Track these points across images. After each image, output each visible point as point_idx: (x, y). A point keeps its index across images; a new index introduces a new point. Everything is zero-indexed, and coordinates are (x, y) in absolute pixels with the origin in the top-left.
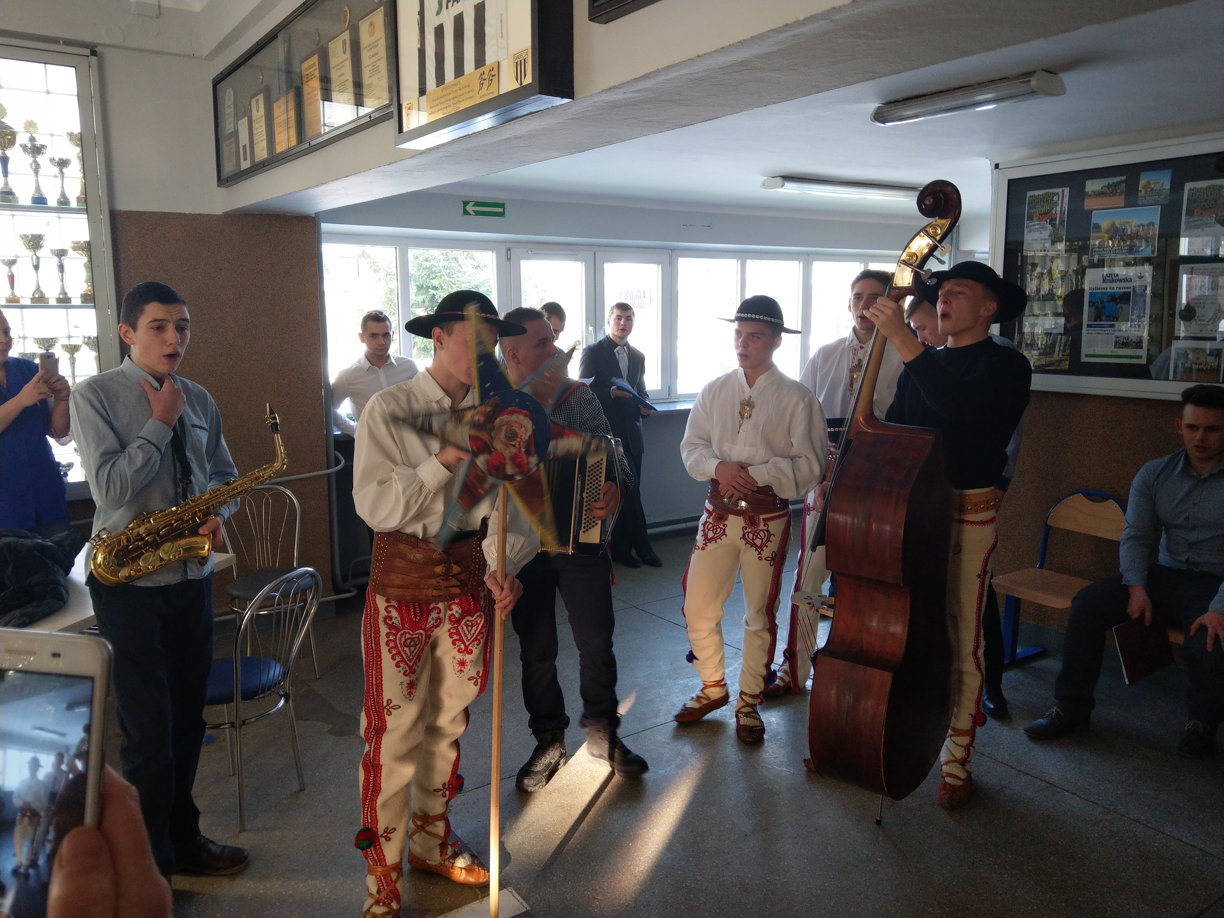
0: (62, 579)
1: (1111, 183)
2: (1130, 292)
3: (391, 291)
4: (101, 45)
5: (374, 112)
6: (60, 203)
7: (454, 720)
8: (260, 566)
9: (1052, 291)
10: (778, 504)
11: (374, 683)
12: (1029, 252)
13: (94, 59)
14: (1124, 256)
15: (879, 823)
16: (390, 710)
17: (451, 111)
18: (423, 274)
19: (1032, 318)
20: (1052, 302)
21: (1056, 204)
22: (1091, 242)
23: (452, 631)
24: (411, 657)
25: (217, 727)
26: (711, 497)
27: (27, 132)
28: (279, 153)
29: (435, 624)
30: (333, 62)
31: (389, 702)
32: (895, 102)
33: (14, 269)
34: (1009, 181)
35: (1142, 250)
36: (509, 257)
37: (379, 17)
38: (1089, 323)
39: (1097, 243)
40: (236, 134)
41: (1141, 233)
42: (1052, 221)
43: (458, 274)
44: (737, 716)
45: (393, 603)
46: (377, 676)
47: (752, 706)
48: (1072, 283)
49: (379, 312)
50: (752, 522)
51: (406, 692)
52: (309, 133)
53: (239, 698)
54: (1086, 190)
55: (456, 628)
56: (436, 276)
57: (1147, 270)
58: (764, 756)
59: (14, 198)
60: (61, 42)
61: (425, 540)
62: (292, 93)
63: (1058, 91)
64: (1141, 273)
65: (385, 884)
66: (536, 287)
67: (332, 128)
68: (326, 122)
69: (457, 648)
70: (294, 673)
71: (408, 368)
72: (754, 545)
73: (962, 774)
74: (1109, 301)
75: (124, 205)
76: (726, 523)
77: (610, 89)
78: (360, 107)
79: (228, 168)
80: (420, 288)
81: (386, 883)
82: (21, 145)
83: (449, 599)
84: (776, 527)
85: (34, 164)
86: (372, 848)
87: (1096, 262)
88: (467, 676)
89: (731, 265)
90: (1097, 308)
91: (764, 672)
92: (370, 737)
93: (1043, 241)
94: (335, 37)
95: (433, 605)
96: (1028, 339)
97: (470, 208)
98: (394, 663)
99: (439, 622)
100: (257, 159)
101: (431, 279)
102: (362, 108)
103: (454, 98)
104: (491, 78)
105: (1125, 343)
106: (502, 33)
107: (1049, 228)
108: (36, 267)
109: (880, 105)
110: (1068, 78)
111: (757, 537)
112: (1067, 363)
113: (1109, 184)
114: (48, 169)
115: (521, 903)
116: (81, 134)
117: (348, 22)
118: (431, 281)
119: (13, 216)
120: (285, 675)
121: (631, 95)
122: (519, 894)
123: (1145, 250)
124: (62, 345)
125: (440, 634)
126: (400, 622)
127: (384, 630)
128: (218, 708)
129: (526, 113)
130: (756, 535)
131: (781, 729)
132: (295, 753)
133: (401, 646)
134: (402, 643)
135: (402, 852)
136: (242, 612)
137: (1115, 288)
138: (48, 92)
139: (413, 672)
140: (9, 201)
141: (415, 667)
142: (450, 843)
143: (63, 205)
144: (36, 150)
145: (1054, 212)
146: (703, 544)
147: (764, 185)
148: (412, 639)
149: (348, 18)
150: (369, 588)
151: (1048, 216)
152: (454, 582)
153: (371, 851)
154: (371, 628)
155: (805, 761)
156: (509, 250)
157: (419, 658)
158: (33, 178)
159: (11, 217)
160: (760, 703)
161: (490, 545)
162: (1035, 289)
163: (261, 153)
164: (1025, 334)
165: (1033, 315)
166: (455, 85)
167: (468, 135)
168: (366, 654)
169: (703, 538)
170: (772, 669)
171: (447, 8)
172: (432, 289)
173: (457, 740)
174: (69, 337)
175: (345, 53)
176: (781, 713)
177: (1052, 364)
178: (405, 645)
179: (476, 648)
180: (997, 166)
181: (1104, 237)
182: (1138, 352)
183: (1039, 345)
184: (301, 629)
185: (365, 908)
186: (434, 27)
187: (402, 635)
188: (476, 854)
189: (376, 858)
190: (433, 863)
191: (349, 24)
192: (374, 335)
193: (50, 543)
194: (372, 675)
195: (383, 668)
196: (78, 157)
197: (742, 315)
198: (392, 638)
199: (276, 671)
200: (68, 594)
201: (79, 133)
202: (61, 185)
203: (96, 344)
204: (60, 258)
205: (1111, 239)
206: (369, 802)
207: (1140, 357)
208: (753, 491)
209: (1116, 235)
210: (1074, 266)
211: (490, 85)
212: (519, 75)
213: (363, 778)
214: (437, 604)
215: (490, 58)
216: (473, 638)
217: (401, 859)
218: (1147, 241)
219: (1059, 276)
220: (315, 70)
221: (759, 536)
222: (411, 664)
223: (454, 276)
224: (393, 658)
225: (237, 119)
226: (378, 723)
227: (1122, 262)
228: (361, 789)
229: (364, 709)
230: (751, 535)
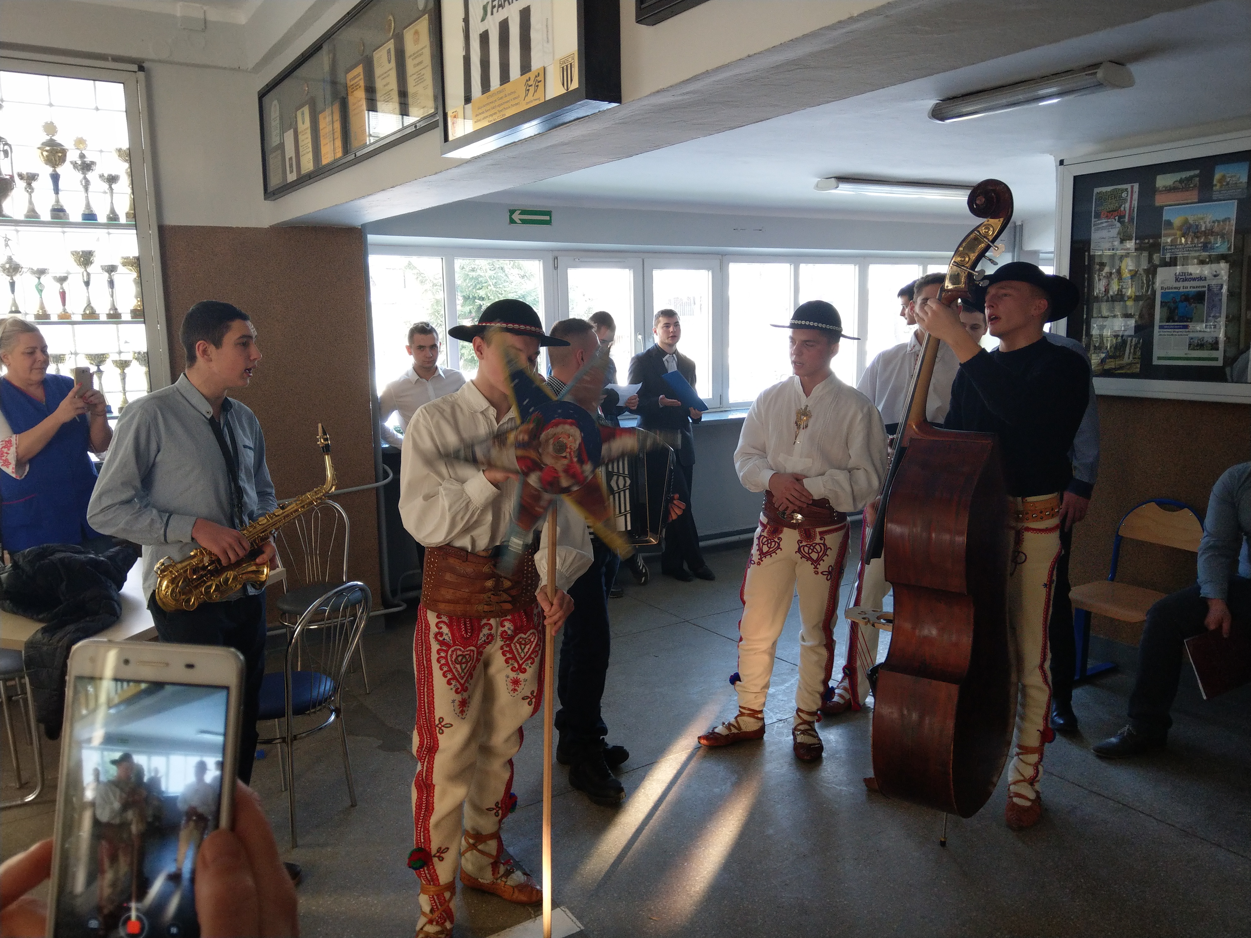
0: (114, 594)
1: (1184, 177)
2: (1204, 292)
3: (438, 302)
4: (148, 60)
5: (419, 121)
6: (109, 218)
7: (507, 740)
8: (309, 581)
9: (1121, 291)
10: (835, 517)
11: (426, 700)
12: (1096, 251)
13: (141, 75)
14: (1197, 254)
15: (943, 844)
16: (443, 728)
17: (497, 118)
18: (469, 285)
19: (1100, 319)
20: (1122, 303)
21: (1125, 200)
22: (1163, 239)
23: (505, 649)
24: (463, 674)
25: (269, 742)
26: (765, 509)
27: (78, 149)
28: (325, 165)
29: (487, 641)
30: (378, 71)
31: (441, 720)
32: (954, 98)
33: (65, 285)
34: (1075, 177)
35: (1217, 247)
36: (556, 266)
37: (423, 25)
38: (1161, 324)
39: (1169, 240)
40: (281, 146)
41: (1216, 229)
42: (1121, 219)
43: (505, 284)
44: (794, 734)
45: (445, 619)
46: (428, 694)
47: (810, 724)
48: (1143, 283)
49: (425, 323)
50: (807, 535)
51: (458, 711)
52: (355, 144)
53: (290, 712)
54: (1157, 186)
55: (509, 645)
56: (483, 286)
57: (1223, 268)
58: (823, 775)
59: (65, 215)
60: (110, 59)
61: (473, 554)
62: (338, 104)
63: (1127, 82)
64: (1216, 272)
65: (438, 904)
66: (584, 295)
67: (377, 139)
68: (371, 133)
69: (511, 667)
70: (345, 688)
71: (456, 380)
72: (809, 559)
73: (1032, 796)
74: (1181, 301)
75: (172, 219)
76: (780, 536)
77: (658, 92)
78: (404, 117)
79: (275, 181)
80: (466, 298)
81: (439, 902)
82: (71, 162)
83: (501, 614)
84: (833, 540)
85: (84, 181)
86: (426, 868)
87: (1168, 260)
88: (521, 696)
89: (784, 269)
90: (1169, 308)
91: (821, 689)
92: (423, 756)
93: (1111, 240)
94: (378, 48)
95: (484, 621)
96: (1096, 341)
97: (516, 217)
98: (445, 680)
99: (490, 639)
100: (304, 171)
101: (478, 289)
102: (408, 117)
103: (499, 106)
104: (537, 84)
105: (1201, 345)
106: (548, 38)
107: (1117, 226)
108: (87, 284)
109: (938, 102)
110: (1136, 69)
111: (813, 551)
112: (1139, 366)
113: (1181, 178)
114: (98, 185)
115: (575, 923)
116: (129, 149)
117: (392, 31)
118: (477, 291)
119: (64, 232)
120: (335, 690)
121: (680, 98)
122: (572, 913)
123: (1221, 247)
124: (112, 361)
125: (492, 651)
126: (451, 638)
127: (435, 646)
128: (269, 723)
129: (572, 118)
130: (812, 548)
131: (840, 747)
132: (345, 768)
133: (452, 663)
134: (453, 660)
135: (455, 871)
136: (292, 626)
137: (1189, 288)
138: (97, 109)
139: (465, 689)
140: (60, 218)
141: (467, 685)
142: (503, 862)
143: (113, 220)
144: (86, 167)
145: (1122, 209)
146: (759, 559)
147: (817, 187)
148: (464, 656)
149: (393, 27)
150: (421, 605)
151: (1117, 214)
152: (505, 596)
153: (424, 871)
154: (422, 644)
155: (867, 781)
156: (556, 258)
157: (471, 675)
158: (83, 194)
159: (62, 234)
160: (818, 721)
161: (541, 559)
162: (1104, 290)
163: (307, 165)
164: (1094, 337)
165: (1102, 317)
166: (500, 92)
167: (515, 142)
168: (418, 671)
169: (758, 553)
170: (830, 686)
171: (492, 14)
172: (479, 299)
173: (511, 759)
174: (120, 353)
175: (389, 62)
176: (840, 731)
177: (1121, 368)
178: (456, 662)
179: (530, 667)
180: (1062, 163)
181: (1176, 234)
182: (1214, 354)
183: (1109, 347)
184: (351, 644)
185: (418, 928)
186: (479, 33)
187: (453, 651)
188: (528, 873)
189: (429, 878)
190: (485, 882)
191: (394, 31)
192: (421, 348)
193: (102, 558)
194: (424, 692)
195: (434, 686)
196: (127, 173)
197: (796, 322)
198: (443, 654)
199: (326, 686)
200: (121, 609)
201: (127, 149)
202: (110, 201)
203: (146, 359)
204: (110, 274)
205: (1183, 236)
206: (422, 822)
207: (1216, 359)
208: (808, 504)
209: (1189, 232)
210: (1145, 265)
211: (535, 91)
212: (565, 80)
213: (416, 798)
214: (489, 620)
215: (536, 64)
216: (526, 657)
217: (454, 878)
218: (1223, 237)
219: (1128, 275)
220: (360, 80)
221: (815, 550)
222: (462, 682)
223: (501, 286)
224: (444, 675)
225: (283, 131)
226: (431, 742)
227: (1196, 260)
228: (414, 809)
229: (416, 727)
230: (806, 549)
